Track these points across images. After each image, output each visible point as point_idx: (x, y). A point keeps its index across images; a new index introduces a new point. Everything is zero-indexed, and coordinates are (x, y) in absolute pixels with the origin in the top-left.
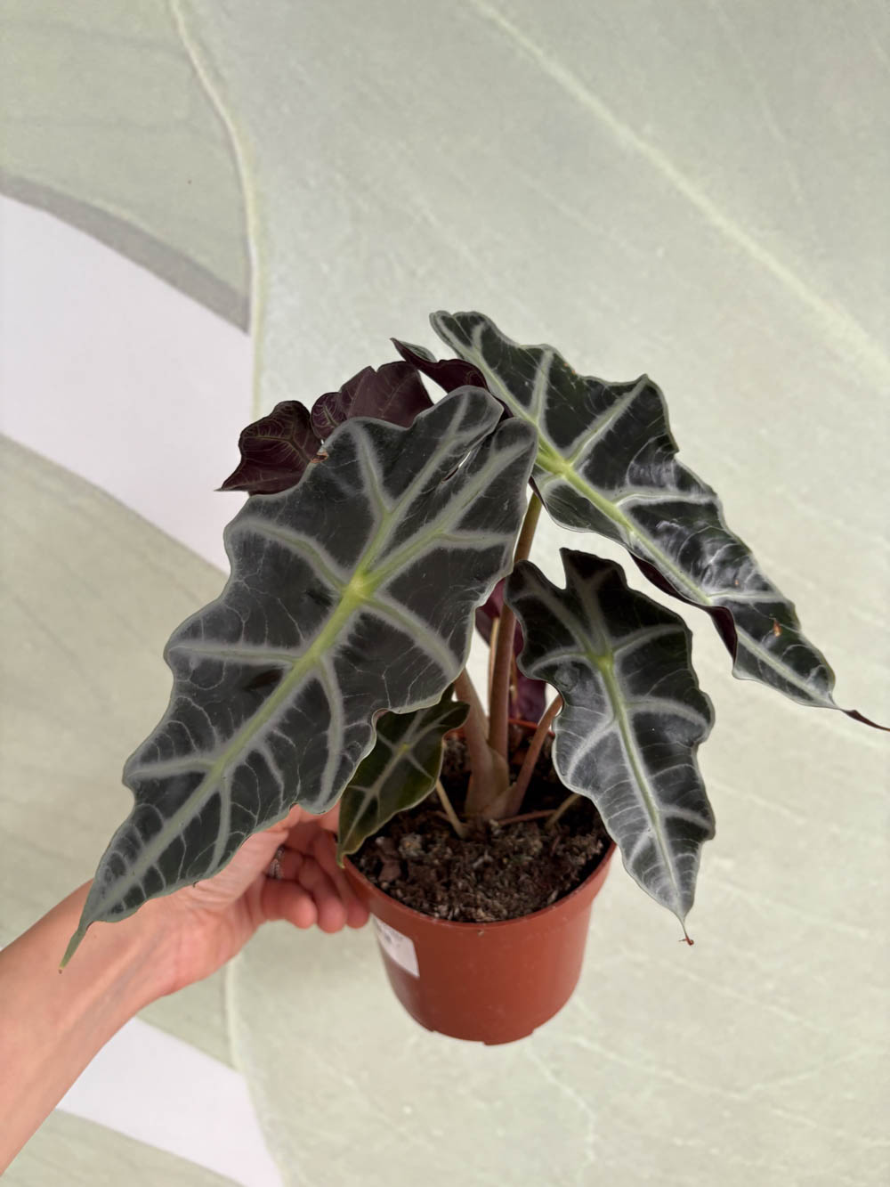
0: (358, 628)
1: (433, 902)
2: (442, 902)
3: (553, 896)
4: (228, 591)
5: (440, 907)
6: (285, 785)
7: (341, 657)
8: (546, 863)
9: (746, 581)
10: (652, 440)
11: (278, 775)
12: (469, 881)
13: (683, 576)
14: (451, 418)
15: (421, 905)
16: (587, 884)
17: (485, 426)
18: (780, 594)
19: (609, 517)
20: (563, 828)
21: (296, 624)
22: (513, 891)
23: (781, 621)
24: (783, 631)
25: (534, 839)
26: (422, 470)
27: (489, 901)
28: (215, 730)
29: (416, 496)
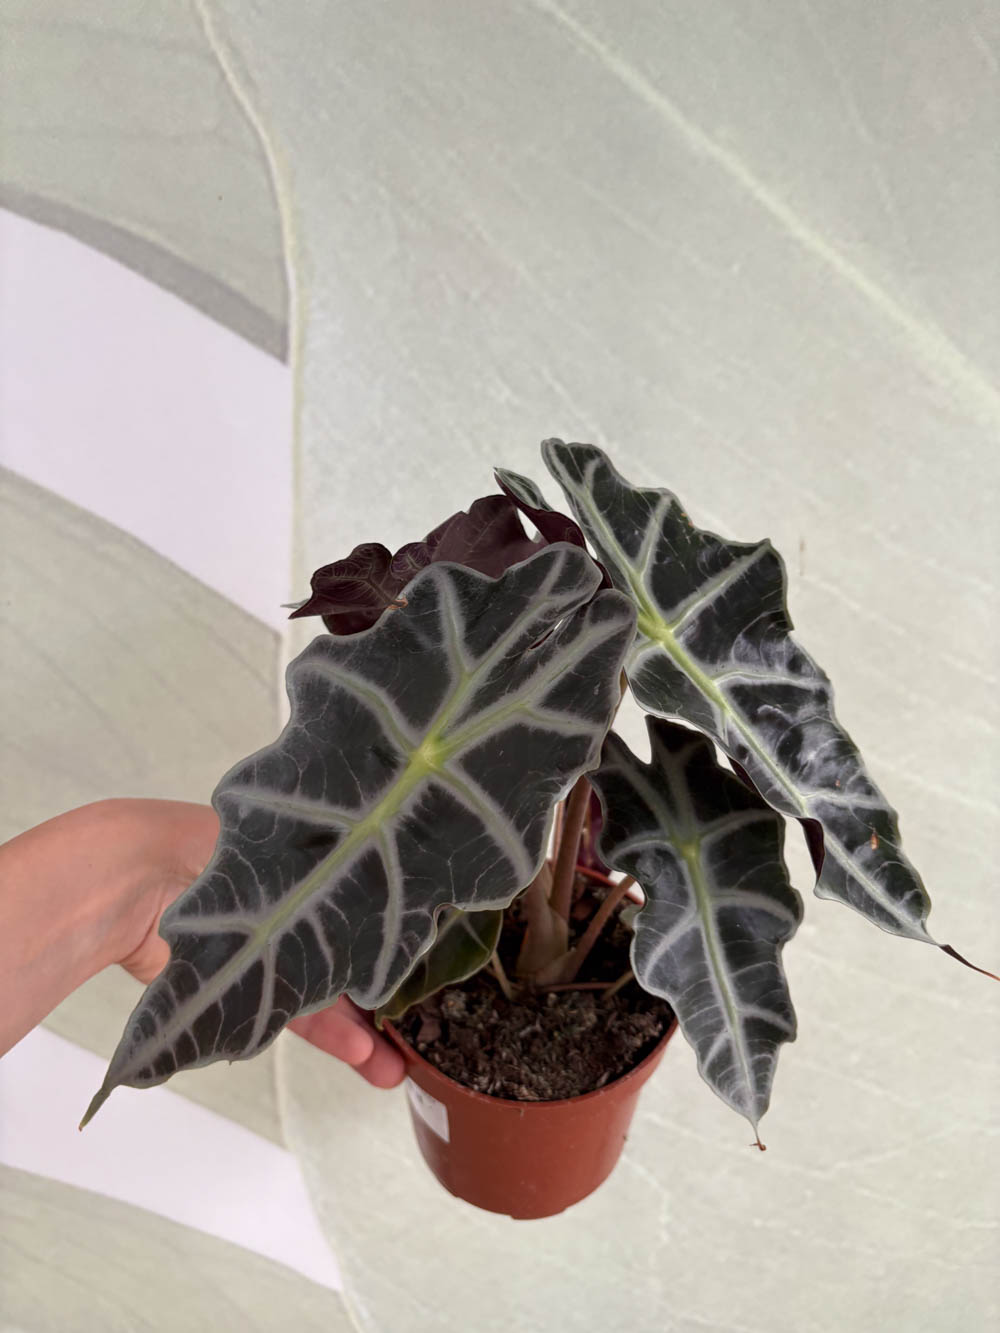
0: (425, 799)
1: (474, 1071)
2: (483, 1073)
3: (603, 1079)
4: (285, 737)
5: (481, 1078)
6: (335, 965)
7: (404, 830)
8: (599, 1040)
9: (849, 783)
10: (764, 614)
11: (327, 951)
12: (514, 1051)
13: (779, 770)
14: (544, 577)
15: (460, 1074)
16: (641, 1068)
17: (581, 593)
18: (885, 801)
19: (705, 695)
20: (621, 1001)
21: (358, 783)
22: (560, 1067)
23: (880, 831)
24: (881, 845)
25: (588, 1012)
26: (508, 631)
27: (534, 1076)
28: (262, 889)
29: (500, 659)
